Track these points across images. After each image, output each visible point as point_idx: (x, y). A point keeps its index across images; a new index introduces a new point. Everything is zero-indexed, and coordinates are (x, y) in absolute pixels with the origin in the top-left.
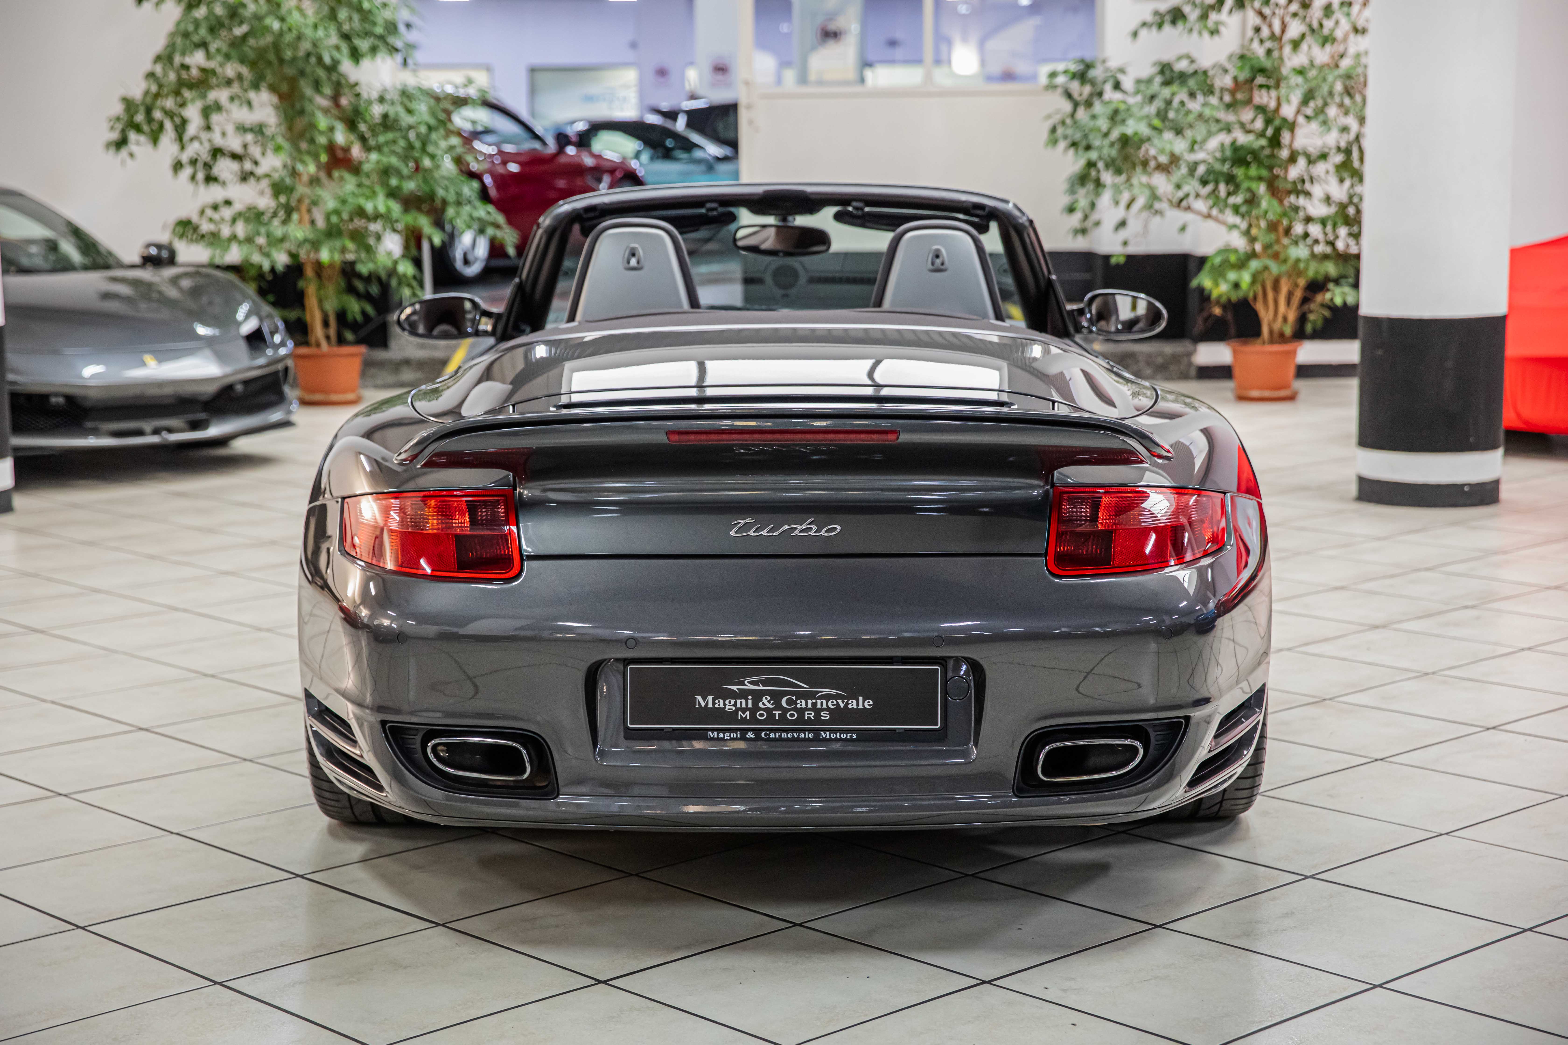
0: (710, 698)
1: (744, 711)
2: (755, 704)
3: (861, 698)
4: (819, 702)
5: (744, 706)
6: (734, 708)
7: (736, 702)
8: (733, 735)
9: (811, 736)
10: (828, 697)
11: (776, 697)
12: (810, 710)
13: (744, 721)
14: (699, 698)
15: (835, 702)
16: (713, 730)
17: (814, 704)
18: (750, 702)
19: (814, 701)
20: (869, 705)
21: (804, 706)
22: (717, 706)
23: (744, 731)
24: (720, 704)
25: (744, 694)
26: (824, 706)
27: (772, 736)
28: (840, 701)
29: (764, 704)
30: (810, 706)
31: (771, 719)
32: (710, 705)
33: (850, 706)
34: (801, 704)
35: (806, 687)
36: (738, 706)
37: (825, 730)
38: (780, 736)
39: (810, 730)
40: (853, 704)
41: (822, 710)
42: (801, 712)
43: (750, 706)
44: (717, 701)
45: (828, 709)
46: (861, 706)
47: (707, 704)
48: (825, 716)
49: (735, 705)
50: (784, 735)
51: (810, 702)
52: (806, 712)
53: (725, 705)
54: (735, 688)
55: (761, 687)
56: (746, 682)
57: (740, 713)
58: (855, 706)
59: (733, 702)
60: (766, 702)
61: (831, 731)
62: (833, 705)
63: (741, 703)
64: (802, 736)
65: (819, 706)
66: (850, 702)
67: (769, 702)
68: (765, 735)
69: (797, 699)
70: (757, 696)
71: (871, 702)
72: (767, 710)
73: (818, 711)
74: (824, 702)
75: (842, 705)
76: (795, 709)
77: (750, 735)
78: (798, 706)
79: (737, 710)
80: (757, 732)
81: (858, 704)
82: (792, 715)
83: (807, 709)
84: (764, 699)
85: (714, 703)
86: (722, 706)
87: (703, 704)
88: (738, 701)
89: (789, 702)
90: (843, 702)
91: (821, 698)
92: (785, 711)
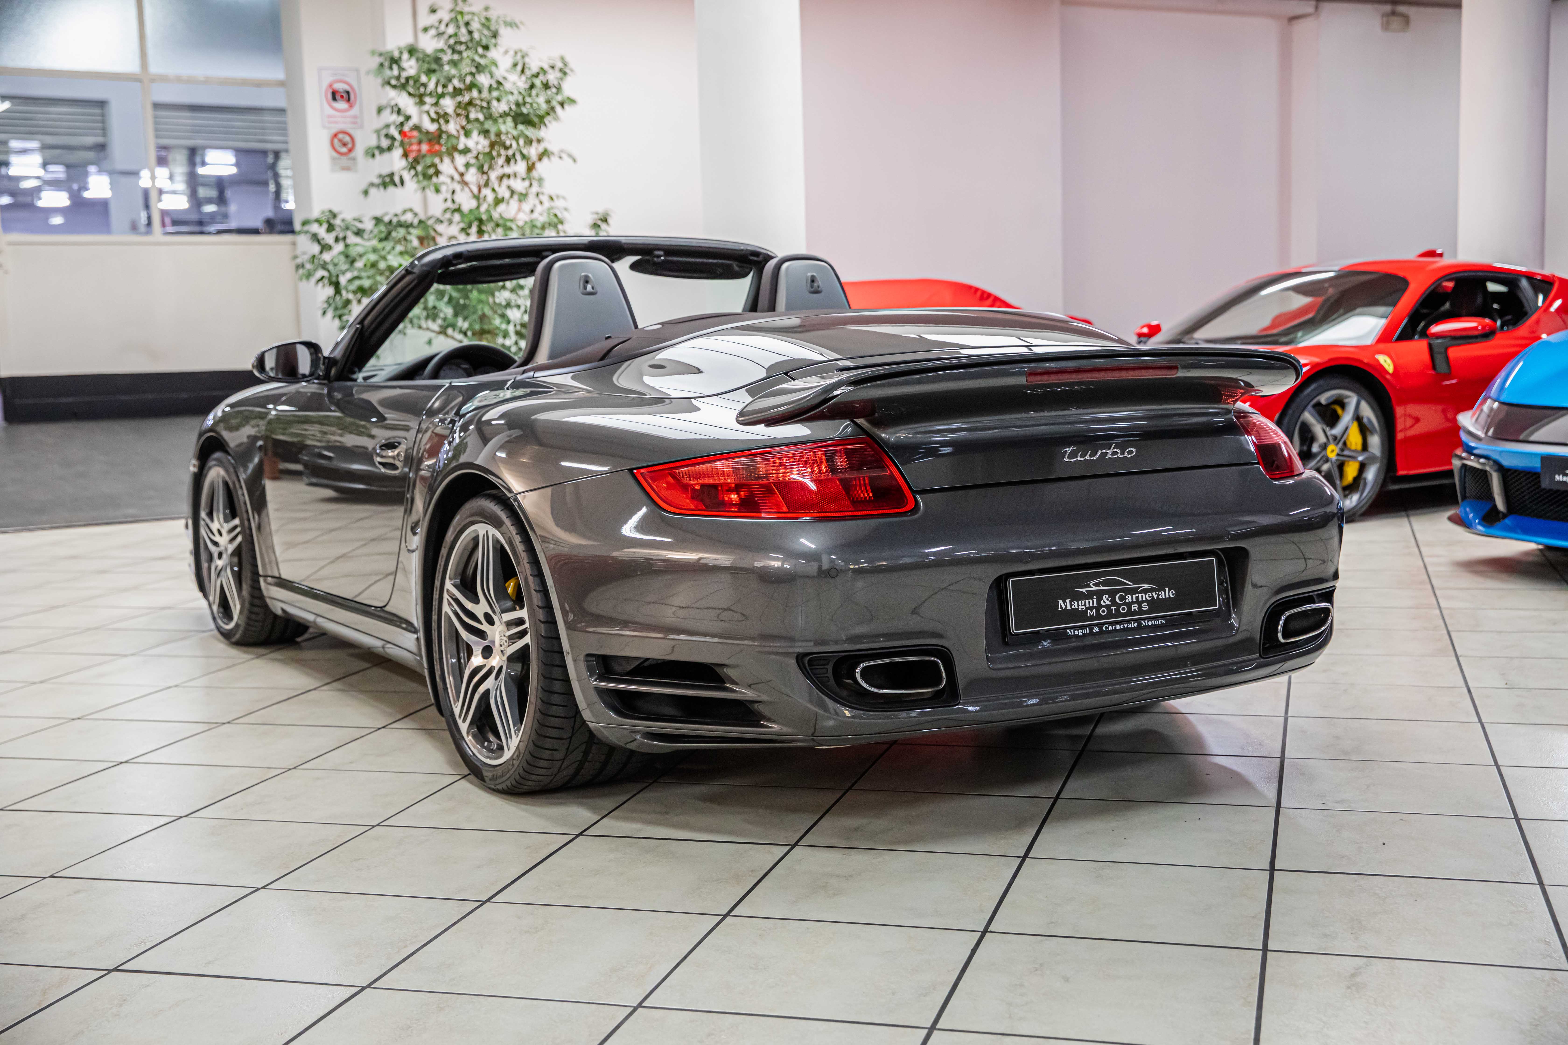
0: (1068, 601)
1: (1091, 609)
2: (1099, 602)
3: (1167, 589)
4: (1140, 595)
5: (1091, 605)
6: (1084, 607)
7: (1085, 602)
8: (1085, 631)
9: (1136, 625)
10: (1145, 591)
11: (1112, 594)
12: (1134, 603)
13: (1092, 618)
14: (1061, 602)
15: (1151, 595)
16: (1070, 628)
17: (1137, 598)
18: (1095, 600)
19: (1137, 595)
20: (1173, 595)
21: (1130, 601)
22: (1073, 607)
23: (1091, 627)
24: (1075, 605)
25: (1089, 596)
26: (1144, 599)
27: (1110, 628)
28: (1154, 594)
29: (1104, 602)
30: (1134, 600)
31: (1110, 615)
32: (1069, 608)
33: (1160, 597)
34: (1129, 599)
35: (1131, 585)
36: (1087, 606)
37: (1144, 619)
38: (1115, 628)
39: (1134, 620)
40: (1162, 595)
41: (1143, 602)
42: (1129, 605)
43: (1095, 605)
44: (1073, 603)
45: (1146, 601)
46: (1167, 596)
47: (1066, 607)
48: (1145, 607)
49: (1085, 605)
50: (1118, 627)
51: (1134, 596)
52: (1133, 606)
53: (1078, 605)
54: (1084, 590)
55: (1102, 588)
56: (1091, 584)
57: (1089, 611)
58: (1164, 597)
59: (1083, 602)
60: (1106, 600)
61: (1149, 619)
62: (1150, 597)
63: (1089, 603)
64: (1130, 626)
65: (1140, 599)
66: (1160, 593)
67: (1107, 599)
68: (1106, 628)
69: (1126, 596)
70: (1099, 595)
71: (1174, 592)
72: (1107, 606)
73: (1140, 603)
74: (1143, 595)
75: (1155, 597)
76: (1125, 604)
77: (1096, 630)
78: (1127, 601)
79: (1087, 608)
80: (1100, 626)
81: (1165, 595)
82: (1124, 609)
83: (1133, 603)
84: (1104, 597)
85: (1071, 605)
86: (1077, 607)
87: (1064, 607)
88: (1087, 601)
89: (1122, 598)
90: (1156, 594)
91: (1141, 592)
92: (1119, 606)
